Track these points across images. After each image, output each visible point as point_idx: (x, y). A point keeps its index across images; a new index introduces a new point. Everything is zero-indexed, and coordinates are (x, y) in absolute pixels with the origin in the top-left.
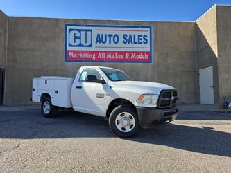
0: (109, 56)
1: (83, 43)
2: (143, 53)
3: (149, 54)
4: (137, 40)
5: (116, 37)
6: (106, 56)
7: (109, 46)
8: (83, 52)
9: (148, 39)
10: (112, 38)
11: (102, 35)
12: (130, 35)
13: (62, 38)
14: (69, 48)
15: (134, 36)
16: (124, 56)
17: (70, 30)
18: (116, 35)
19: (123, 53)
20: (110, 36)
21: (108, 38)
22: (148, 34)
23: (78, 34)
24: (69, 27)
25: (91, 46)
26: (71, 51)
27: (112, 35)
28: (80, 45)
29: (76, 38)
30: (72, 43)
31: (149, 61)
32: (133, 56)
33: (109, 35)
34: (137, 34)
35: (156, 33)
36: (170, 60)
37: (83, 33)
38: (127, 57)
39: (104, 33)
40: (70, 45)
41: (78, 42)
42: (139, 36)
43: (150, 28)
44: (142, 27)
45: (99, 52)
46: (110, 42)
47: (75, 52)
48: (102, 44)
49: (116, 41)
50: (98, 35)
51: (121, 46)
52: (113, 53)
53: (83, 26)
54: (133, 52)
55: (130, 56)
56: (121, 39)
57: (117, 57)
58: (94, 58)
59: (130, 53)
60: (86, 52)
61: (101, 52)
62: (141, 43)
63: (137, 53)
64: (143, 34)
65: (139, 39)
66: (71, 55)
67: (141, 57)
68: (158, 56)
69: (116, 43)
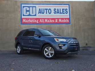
0: (46, 21)
2: (66, 19)
3: (69, 19)
4: (61, 12)
5: (50, 10)
6: (44, 21)
7: (46, 15)
8: (31, 19)
9: (68, 11)
10: (47, 11)
11: (42, 9)
12: (58, 9)
13: (19, 11)
14: (23, 17)
15: (60, 9)
16: (55, 21)
17: (24, 7)
18: (50, 9)
19: (54, 19)
20: (46, 9)
21: (45, 11)
22: (68, 8)
23: (28, 9)
24: (23, 5)
25: (35, 15)
26: (24, 18)
27: (47, 9)
28: (29, 15)
29: (27, 11)
31: (69, 23)
32: (60, 21)
33: (45, 9)
34: (61, 8)
35: (72, 7)
36: (81, 23)
38: (56, 21)
39: (43, 8)
40: (24, 15)
42: (63, 9)
43: (69, 5)
44: (64, 4)
45: (40, 18)
46: (46, 13)
47: (27, 19)
48: (42, 14)
49: (50, 12)
50: (40, 9)
51: (53, 15)
52: (48, 19)
53: (30, 4)
54: (60, 18)
55: (58, 21)
56: (53, 11)
57: (51, 21)
58: (38, 22)
59: (58, 19)
60: (33, 19)
61: (42, 19)
62: (64, 13)
63: (62, 19)
64: (65, 8)
65: (63, 11)
66: (24, 21)
67: (65, 21)
68: (74, 21)
69: (50, 13)
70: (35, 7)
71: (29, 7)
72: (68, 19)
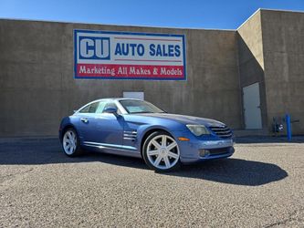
0: (132, 71)
1: (99, 55)
2: (176, 68)
3: (183, 68)
4: (167, 52)
5: (141, 48)
6: (128, 71)
7: (131, 59)
8: (98, 66)
9: (181, 50)
10: (136, 48)
11: (123, 45)
12: (159, 46)
13: (71, 48)
14: (79, 61)
15: (164, 46)
16: (152, 71)
17: (81, 38)
18: (141, 45)
19: (151, 68)
20: (133, 46)
21: (130, 48)
22: (181, 44)
23: (91, 43)
24: (79, 34)
25: (108, 58)
26: (83, 65)
27: (135, 45)
28: (95, 57)
29: (89, 48)
30: (84, 55)
31: (183, 78)
32: (163, 71)
33: (131, 45)
34: (167, 44)
35: (190, 43)
36: (208, 77)
37: (98, 42)
38: (155, 72)
39: (126, 42)
40: (81, 57)
41: (91, 53)
42: (170, 46)
43: (183, 36)
44: (173, 36)
45: (118, 66)
46: (133, 54)
47: (88, 66)
48: (123, 57)
49: (141, 51)
50: (118, 45)
51: (147, 59)
52: (137, 67)
53: (97, 32)
54: (163, 67)
55: (159, 72)
56: (147, 50)
57: (143, 72)
58: (113, 74)
59: (159, 67)
60: (103, 66)
61: (122, 66)
62: (173, 55)
63: (168, 68)
64: (175, 44)
65: (170, 51)
66: (82, 70)
67: (173, 72)
68: (194, 72)
69: (141, 55)
70: (108, 39)
71: (94, 39)
72: (180, 68)
